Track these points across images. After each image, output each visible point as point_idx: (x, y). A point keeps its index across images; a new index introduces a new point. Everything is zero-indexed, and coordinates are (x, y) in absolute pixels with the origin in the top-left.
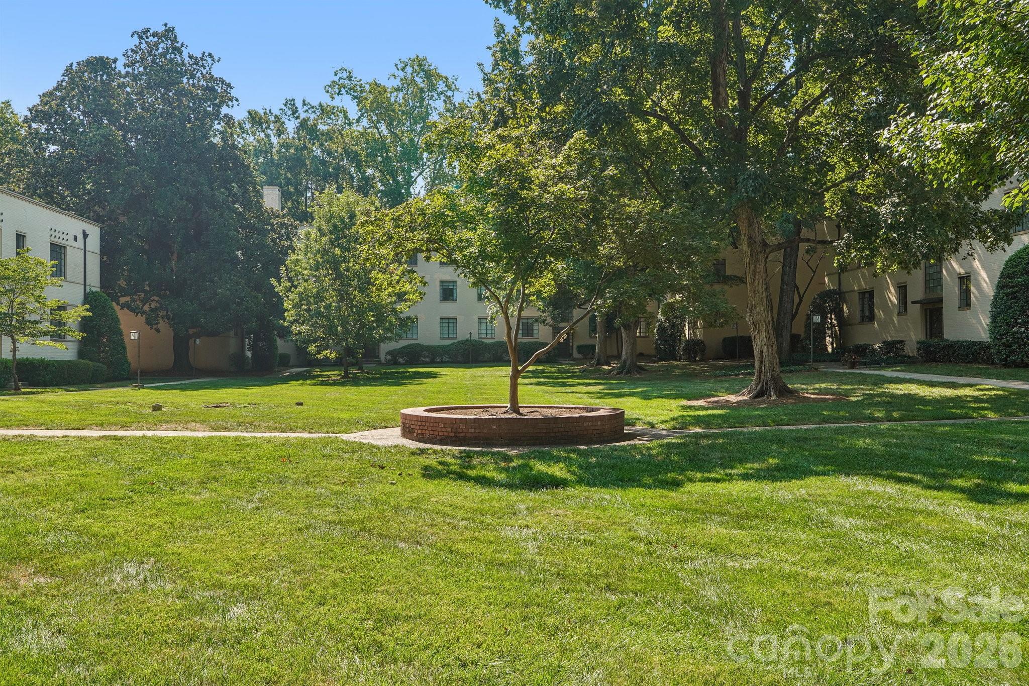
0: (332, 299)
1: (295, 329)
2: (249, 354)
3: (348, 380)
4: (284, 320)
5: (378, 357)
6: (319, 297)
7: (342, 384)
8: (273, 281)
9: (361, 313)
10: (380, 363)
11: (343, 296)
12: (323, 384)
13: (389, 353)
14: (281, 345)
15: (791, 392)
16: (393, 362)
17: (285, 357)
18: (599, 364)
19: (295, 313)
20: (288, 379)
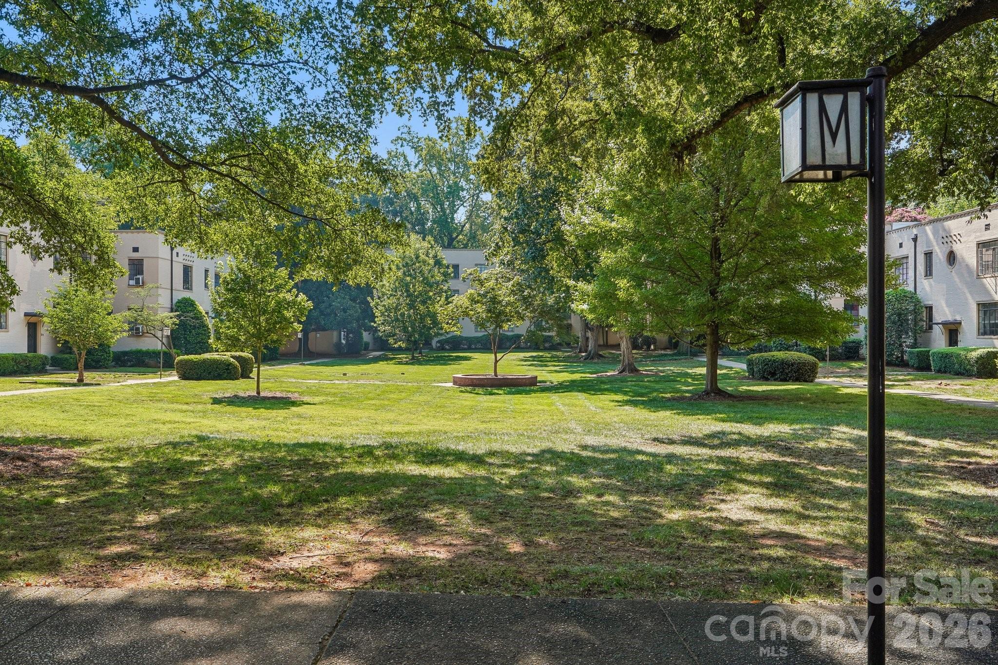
0: (404, 310)
1: (382, 328)
3: (414, 361)
4: (375, 322)
5: (430, 344)
6: (396, 309)
7: (412, 364)
8: (369, 299)
9: (422, 319)
10: (432, 349)
11: (411, 306)
12: (400, 363)
13: (438, 342)
14: (366, 336)
15: (637, 371)
16: (441, 349)
17: (367, 344)
18: (581, 352)
19: (382, 318)
20: (376, 360)
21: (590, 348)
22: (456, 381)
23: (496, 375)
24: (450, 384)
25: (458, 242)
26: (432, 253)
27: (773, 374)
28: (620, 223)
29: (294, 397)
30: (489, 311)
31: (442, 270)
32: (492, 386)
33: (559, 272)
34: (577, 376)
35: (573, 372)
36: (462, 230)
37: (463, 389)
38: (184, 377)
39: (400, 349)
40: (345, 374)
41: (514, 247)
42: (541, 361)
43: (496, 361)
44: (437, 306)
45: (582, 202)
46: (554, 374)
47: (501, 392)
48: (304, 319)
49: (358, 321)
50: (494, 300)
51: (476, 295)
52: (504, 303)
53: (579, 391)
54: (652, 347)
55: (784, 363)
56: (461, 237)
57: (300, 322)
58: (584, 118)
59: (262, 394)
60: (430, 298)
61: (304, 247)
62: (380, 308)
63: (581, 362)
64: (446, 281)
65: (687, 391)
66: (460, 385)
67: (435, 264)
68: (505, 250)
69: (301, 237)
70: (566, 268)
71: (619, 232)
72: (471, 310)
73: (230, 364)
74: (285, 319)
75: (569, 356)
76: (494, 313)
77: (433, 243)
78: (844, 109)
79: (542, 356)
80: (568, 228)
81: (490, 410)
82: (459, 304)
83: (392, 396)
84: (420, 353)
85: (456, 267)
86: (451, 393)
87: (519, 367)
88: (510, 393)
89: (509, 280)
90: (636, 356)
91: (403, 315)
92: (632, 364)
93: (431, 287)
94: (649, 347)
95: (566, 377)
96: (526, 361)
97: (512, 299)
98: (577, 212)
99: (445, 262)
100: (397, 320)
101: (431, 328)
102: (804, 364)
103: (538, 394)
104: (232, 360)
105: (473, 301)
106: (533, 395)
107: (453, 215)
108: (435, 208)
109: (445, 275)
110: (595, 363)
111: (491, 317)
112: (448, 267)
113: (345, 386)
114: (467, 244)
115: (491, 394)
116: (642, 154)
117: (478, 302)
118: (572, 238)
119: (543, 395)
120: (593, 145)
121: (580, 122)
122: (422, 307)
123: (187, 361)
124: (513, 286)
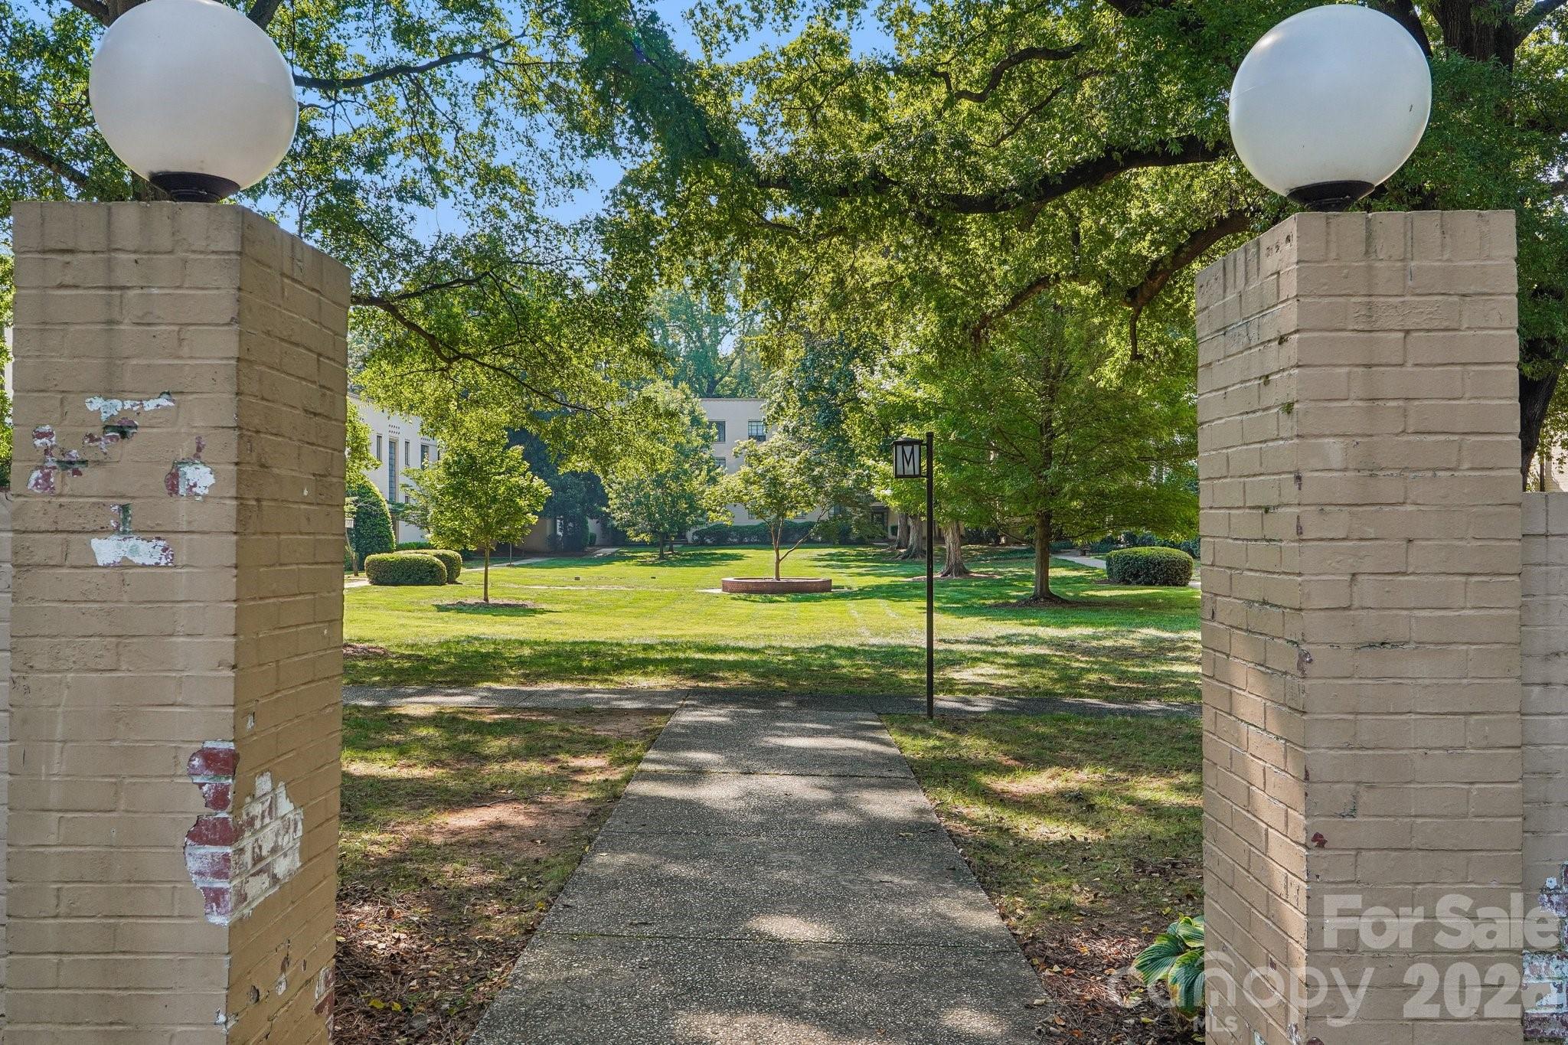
0: (649, 489)
1: (618, 515)
2: (560, 533)
3: (663, 561)
4: (608, 507)
5: (684, 537)
6: (639, 487)
7: (660, 565)
9: (674, 504)
10: (686, 544)
12: (644, 564)
13: (696, 533)
14: (592, 525)
15: (967, 572)
16: (701, 543)
17: (593, 537)
18: (899, 547)
19: (617, 501)
20: (609, 559)
21: (911, 542)
22: (726, 587)
23: (779, 579)
24: (720, 591)
25: (723, 386)
26: (687, 407)
27: (1136, 576)
28: (925, 392)
29: (530, 604)
30: (769, 496)
31: (701, 432)
32: (773, 592)
33: (863, 440)
34: (885, 581)
35: (881, 575)
36: (729, 370)
37: (735, 595)
38: (377, 581)
39: (642, 544)
40: (577, 579)
41: (801, 408)
42: (842, 561)
43: (779, 561)
44: (695, 483)
45: (884, 361)
46: (858, 578)
47: (784, 599)
48: (540, 509)
49: (582, 504)
50: (775, 482)
51: (752, 475)
52: (788, 486)
53: (883, 598)
54: (1003, 540)
55: (1148, 561)
56: (727, 378)
57: (535, 513)
58: (876, 280)
59: (491, 601)
60: (685, 472)
61: (570, 438)
62: (615, 486)
63: (897, 562)
64: (708, 447)
65: (1014, 597)
66: (732, 592)
67: (692, 425)
68: (790, 412)
69: (568, 427)
70: (873, 433)
71: (926, 403)
72: (746, 495)
73: (435, 565)
74: (520, 509)
75: (882, 554)
76: (776, 498)
77: (689, 392)
78: (912, 452)
79: (843, 554)
80: (866, 396)
81: (771, 618)
82: (730, 487)
83: (648, 604)
84: (671, 549)
85: (721, 425)
86: (721, 601)
87: (811, 569)
88: (794, 601)
89: (795, 454)
90: (974, 553)
91: (647, 496)
92: (961, 563)
93: (687, 456)
94: (998, 540)
95: (871, 581)
96: (820, 560)
97: (798, 480)
98: (878, 376)
99: (705, 419)
100: (639, 503)
101: (686, 515)
102: (1173, 563)
103: (830, 602)
104: (436, 559)
105: (747, 481)
106: (824, 602)
107: (715, 346)
108: (689, 337)
109: (706, 437)
110: (917, 563)
111: (772, 503)
112: (710, 427)
113: (585, 593)
114: (736, 389)
115: (771, 602)
116: (933, 334)
117: (754, 483)
118: (872, 408)
119: (837, 602)
120: (889, 307)
121: (873, 285)
122: (674, 485)
123: (381, 562)
124: (800, 463)
